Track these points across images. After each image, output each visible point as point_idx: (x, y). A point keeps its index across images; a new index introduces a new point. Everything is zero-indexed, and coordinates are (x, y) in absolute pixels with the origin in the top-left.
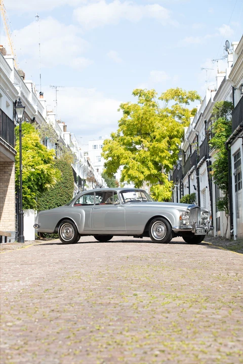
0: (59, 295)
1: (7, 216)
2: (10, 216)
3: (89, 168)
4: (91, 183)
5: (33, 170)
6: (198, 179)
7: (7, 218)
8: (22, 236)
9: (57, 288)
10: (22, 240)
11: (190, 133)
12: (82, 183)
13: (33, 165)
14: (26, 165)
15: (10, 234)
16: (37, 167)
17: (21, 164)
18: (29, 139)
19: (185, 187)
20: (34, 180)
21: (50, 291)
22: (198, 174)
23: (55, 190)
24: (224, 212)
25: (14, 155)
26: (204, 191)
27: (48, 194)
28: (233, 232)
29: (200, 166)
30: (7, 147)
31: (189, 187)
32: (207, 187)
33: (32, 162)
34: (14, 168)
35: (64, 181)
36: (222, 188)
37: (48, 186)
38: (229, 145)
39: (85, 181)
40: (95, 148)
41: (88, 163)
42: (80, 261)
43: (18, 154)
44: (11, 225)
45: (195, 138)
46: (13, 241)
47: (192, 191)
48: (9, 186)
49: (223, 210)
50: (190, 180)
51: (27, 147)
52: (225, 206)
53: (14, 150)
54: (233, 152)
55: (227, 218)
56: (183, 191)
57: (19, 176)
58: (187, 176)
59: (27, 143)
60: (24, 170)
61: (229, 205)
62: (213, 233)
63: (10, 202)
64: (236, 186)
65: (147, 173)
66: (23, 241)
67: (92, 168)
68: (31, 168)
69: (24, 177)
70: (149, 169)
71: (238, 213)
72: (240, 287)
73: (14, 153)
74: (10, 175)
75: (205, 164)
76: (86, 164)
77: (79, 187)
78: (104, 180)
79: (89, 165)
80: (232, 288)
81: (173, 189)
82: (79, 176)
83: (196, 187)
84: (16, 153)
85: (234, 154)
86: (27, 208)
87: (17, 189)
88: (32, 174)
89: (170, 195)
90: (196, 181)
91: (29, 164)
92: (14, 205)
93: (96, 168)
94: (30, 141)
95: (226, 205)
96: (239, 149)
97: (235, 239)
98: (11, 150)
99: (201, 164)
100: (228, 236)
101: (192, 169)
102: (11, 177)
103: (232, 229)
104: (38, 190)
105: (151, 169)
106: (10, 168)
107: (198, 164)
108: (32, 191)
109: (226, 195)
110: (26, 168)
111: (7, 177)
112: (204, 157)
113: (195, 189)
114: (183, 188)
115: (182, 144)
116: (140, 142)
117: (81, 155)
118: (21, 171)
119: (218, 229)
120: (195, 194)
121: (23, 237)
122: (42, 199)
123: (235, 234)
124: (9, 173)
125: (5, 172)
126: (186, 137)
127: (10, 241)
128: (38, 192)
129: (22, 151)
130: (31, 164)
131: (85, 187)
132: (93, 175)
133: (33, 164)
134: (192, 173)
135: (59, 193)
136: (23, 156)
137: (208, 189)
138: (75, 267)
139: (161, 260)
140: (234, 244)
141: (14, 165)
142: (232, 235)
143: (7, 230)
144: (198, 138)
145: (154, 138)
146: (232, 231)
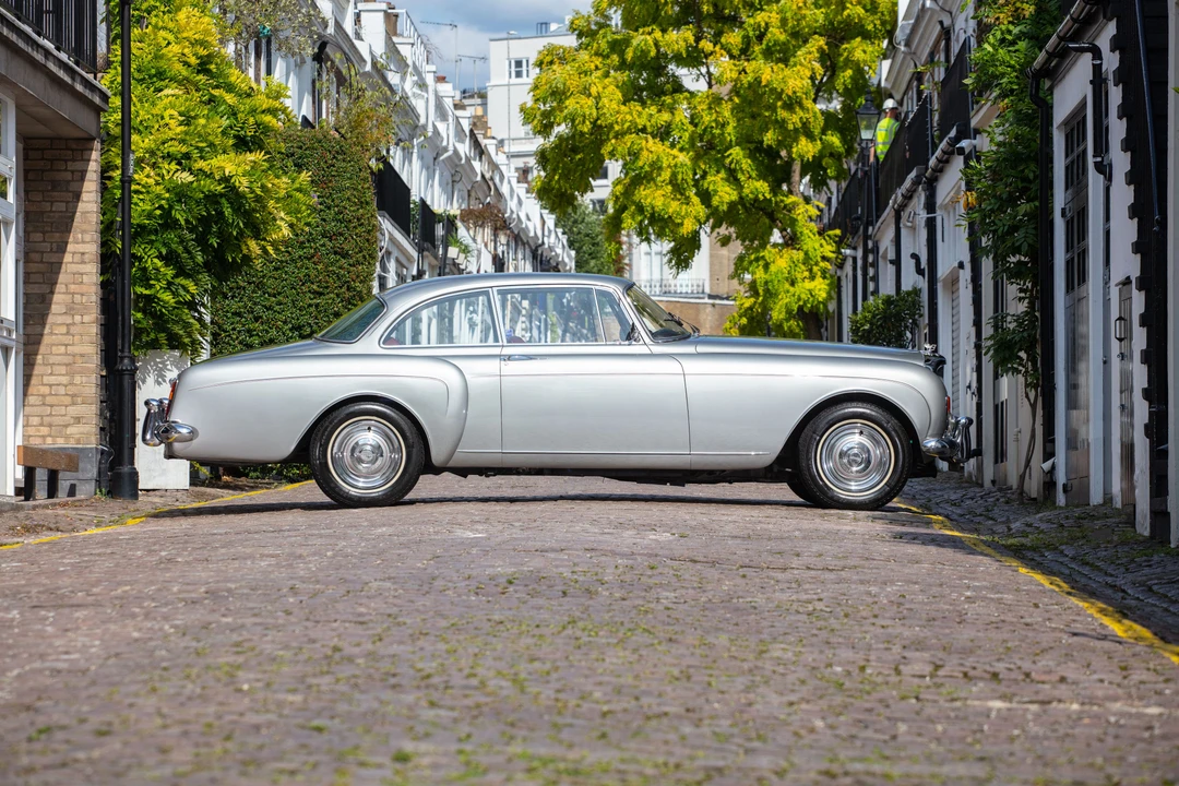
0: (81, 755)
1: (64, 380)
2: (77, 380)
3: (476, 165)
4: (488, 231)
5: (186, 177)
6: (931, 225)
7: (62, 390)
8: (126, 469)
9: (95, 721)
10: (127, 488)
11: (918, 20)
12: (440, 231)
13: (187, 156)
14: (153, 153)
15: (72, 459)
16: (201, 164)
17: (126, 150)
18: (171, 37)
19: (885, 257)
20: (187, 221)
21: (59, 735)
22: (930, 206)
23: (290, 268)
24: (1021, 378)
25: (98, 110)
26: (953, 281)
27: (260, 286)
28: (1053, 467)
29: (940, 170)
30: (61, 74)
31: (897, 262)
32: (961, 265)
33: (183, 141)
34: (93, 167)
35: (332, 226)
36: (1017, 273)
37: (253, 246)
38: (1047, 84)
39: (450, 223)
40: (519, 74)
41: (476, 144)
42: (296, 594)
43: (116, 101)
44: (78, 420)
45: (937, 42)
46: (86, 490)
47: (910, 280)
48: (70, 247)
49: (1019, 372)
50: (904, 232)
51: (161, 75)
52: (1023, 354)
53: (93, 88)
54: (1061, 113)
55: (1033, 406)
56: (875, 279)
57: (116, 202)
58: (888, 213)
59: (157, 57)
60: (144, 177)
61: (1039, 351)
62: (980, 467)
63: (78, 318)
64: (1069, 264)
65: (725, 194)
66: (134, 492)
67: (494, 167)
68: (174, 166)
69: (141, 207)
70: (732, 176)
71: (1072, 387)
72: (902, 728)
73: (97, 100)
74: (77, 196)
75: (959, 162)
76: (464, 149)
77: (421, 251)
78: (550, 220)
79: (481, 151)
80: (869, 733)
81: (841, 266)
82: (423, 202)
83: (924, 264)
84: (105, 98)
85: (1066, 123)
86: (154, 345)
87: (111, 263)
88: (181, 194)
89: (823, 295)
90: (923, 234)
91: (167, 148)
92: (94, 330)
93: (520, 163)
94: (175, 49)
95: (1030, 350)
96: (1083, 104)
97: (1061, 499)
98: (79, 87)
99: (944, 162)
100: (1034, 487)
101: (908, 183)
102: (81, 207)
103: (1049, 454)
104: (207, 265)
105: (742, 178)
106: (78, 165)
107: (932, 162)
108: (181, 272)
109: (1031, 305)
110: (154, 166)
111: (62, 206)
112: (953, 133)
113: (920, 271)
114: (875, 265)
115: (886, 64)
116: (694, 58)
117: (440, 107)
118: (126, 181)
119: (1000, 455)
120: (916, 292)
121: (134, 475)
122: (235, 305)
123: (1061, 478)
124: (74, 186)
125: (55, 185)
126: (900, 35)
127: (72, 492)
128: (205, 278)
129: (137, 90)
130: (177, 148)
131: (453, 252)
132: (499, 195)
133: (184, 149)
134: (908, 197)
135: (308, 279)
136: (140, 112)
137: (966, 275)
138: (249, 621)
139: (653, 594)
140: (1043, 526)
141: (95, 155)
142: (1049, 484)
143: (61, 443)
144: (948, 40)
145: (760, 38)
146: (1047, 466)
